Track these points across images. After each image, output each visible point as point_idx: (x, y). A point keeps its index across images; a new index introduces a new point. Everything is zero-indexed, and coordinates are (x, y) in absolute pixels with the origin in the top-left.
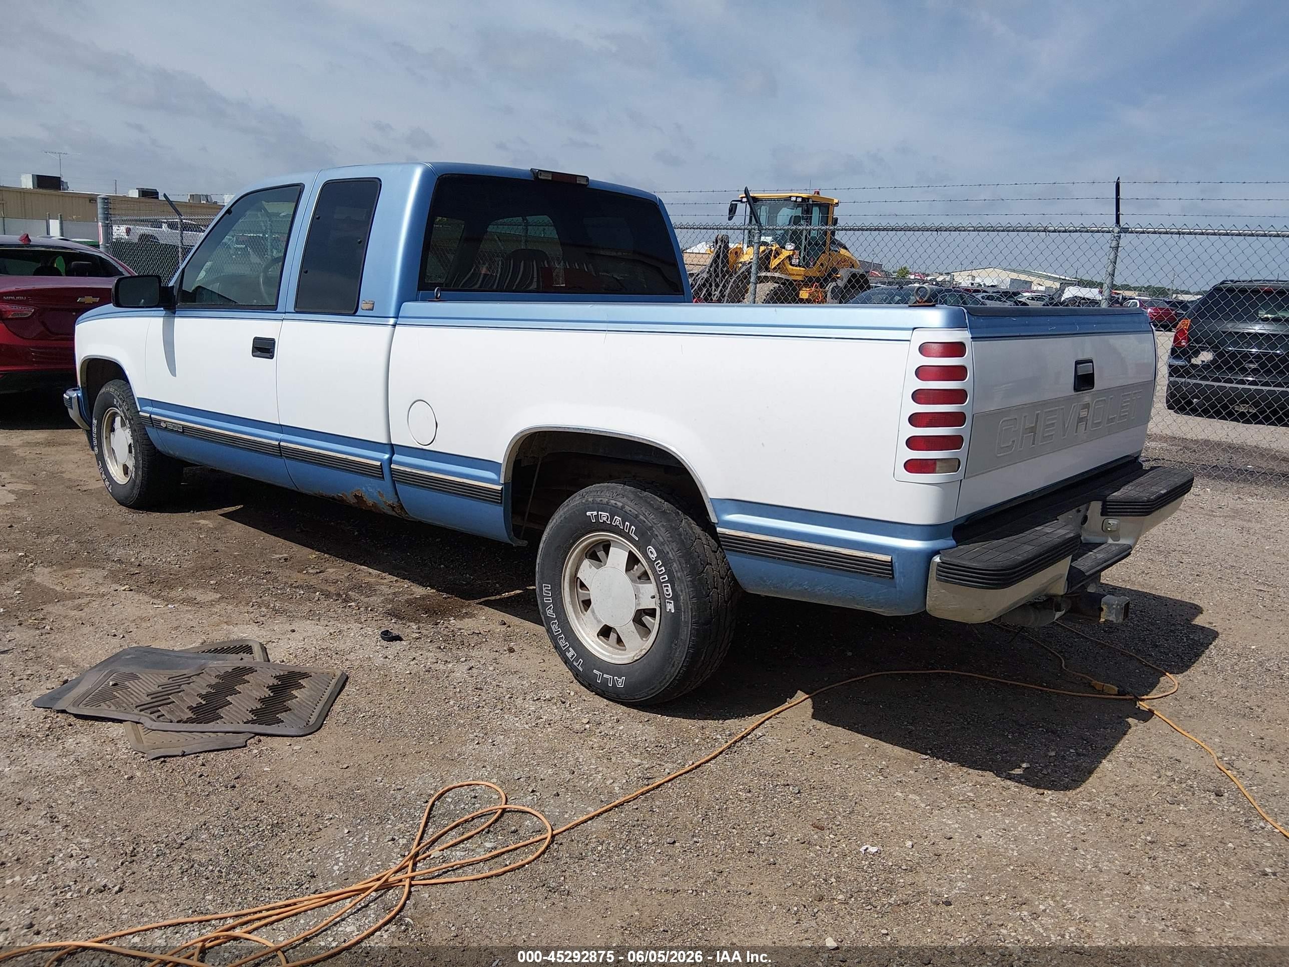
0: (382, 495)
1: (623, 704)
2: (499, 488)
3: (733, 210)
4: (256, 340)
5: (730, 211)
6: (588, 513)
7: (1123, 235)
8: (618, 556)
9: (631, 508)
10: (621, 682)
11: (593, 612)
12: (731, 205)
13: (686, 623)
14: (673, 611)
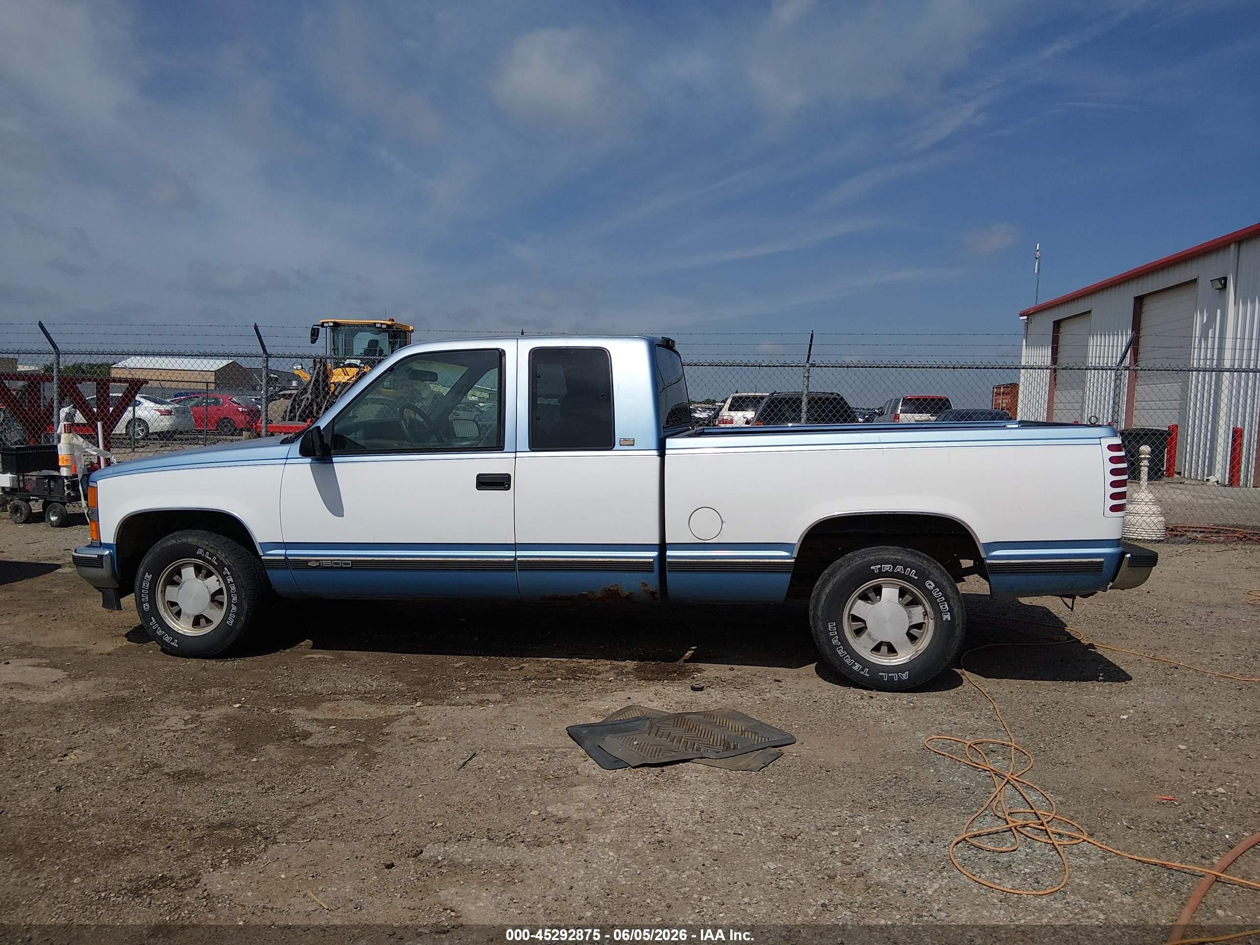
0: (646, 585)
1: (905, 692)
2: (793, 561)
3: (315, 334)
4: (479, 476)
5: (312, 335)
6: (872, 568)
7: (811, 369)
8: (890, 593)
9: (908, 559)
10: (905, 676)
11: (869, 635)
12: (313, 329)
13: (958, 625)
14: (949, 619)
